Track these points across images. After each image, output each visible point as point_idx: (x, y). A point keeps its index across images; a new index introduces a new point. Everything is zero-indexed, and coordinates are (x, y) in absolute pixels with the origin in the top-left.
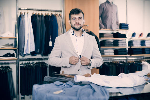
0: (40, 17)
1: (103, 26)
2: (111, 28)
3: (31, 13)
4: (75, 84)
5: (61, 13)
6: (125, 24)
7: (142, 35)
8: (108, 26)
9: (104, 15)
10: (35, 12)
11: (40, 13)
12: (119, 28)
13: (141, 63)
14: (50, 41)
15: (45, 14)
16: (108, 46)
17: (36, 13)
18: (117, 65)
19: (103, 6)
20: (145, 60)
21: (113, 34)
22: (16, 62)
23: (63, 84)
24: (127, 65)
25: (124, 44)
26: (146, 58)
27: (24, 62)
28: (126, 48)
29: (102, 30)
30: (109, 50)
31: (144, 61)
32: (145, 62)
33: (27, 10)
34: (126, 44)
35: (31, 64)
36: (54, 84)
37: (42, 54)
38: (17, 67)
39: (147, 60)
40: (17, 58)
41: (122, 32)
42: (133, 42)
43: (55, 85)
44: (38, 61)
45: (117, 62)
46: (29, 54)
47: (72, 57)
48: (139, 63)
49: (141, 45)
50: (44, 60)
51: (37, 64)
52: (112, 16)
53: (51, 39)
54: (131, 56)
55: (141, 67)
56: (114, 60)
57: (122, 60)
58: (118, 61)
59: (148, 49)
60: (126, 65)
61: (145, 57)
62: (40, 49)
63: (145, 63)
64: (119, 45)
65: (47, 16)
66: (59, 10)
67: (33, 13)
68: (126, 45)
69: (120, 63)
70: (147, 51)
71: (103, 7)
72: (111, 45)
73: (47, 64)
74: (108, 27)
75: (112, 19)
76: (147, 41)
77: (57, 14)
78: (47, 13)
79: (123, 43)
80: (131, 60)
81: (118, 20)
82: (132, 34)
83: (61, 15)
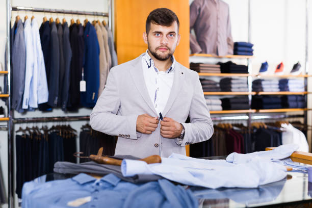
0: (60, 27)
1: (198, 48)
2: (216, 52)
3: (39, 19)
4: (124, 180)
5: (106, 19)
6: (245, 43)
7: (281, 68)
8: (209, 47)
9: (201, 25)
10: (48, 17)
11: (61, 18)
12: (232, 51)
13: (280, 127)
14: (82, 80)
15: (71, 21)
16: (208, 90)
17: (50, 19)
18: (229, 133)
19: (199, 4)
20: (287, 120)
21: (219, 66)
22: (8, 125)
23: (93, 181)
24: (249, 131)
25: (243, 87)
26: (290, 117)
27: (24, 126)
28: (247, 96)
29: (196, 56)
30: (210, 99)
31: (285, 122)
32: (288, 125)
33: (31, 12)
34: (248, 87)
35: (41, 129)
36: (74, 181)
37: (64, 107)
38: (10, 137)
39: (292, 120)
40: (8, 117)
41: (239, 60)
42: (263, 83)
43: (74, 183)
44: (56, 124)
45: (228, 124)
46: (35, 109)
47: (143, 116)
48: (274, 128)
49: (280, 88)
50: (70, 121)
51: (54, 131)
52: (217, 26)
53: (83, 75)
54: (257, 113)
55: (278, 136)
56: (221, 121)
57: (238, 120)
58: (230, 123)
59: (294, 98)
60: (248, 133)
61: (287, 114)
62: (59, 97)
63: (287, 127)
64: (232, 90)
65: (75, 26)
66: (102, 13)
67: (44, 19)
68: (246, 89)
69: (235, 128)
70: (292, 101)
71: (198, 7)
72: (216, 89)
73: (75, 131)
74: (208, 50)
75: (217, 33)
76: (293, 79)
77: (97, 22)
78: (75, 18)
79: (241, 85)
80: (259, 121)
81: (230, 34)
82: (260, 66)
83: (107, 23)
